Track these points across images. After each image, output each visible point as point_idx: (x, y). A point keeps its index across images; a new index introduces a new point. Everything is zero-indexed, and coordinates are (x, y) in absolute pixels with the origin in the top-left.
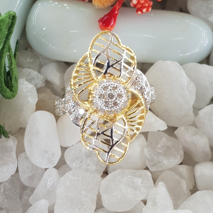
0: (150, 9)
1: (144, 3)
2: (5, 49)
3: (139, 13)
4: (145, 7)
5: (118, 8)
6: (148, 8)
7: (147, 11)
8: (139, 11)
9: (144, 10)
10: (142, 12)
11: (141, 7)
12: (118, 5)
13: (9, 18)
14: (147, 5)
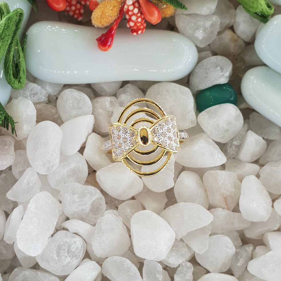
1: (140, 26)
2: (13, 44)
3: (135, 34)
4: (140, 29)
5: (115, 28)
6: (143, 30)
7: (142, 32)
8: (134, 32)
9: (140, 32)
10: (137, 34)
11: (137, 29)
12: (116, 26)
13: (16, 16)
14: (142, 27)
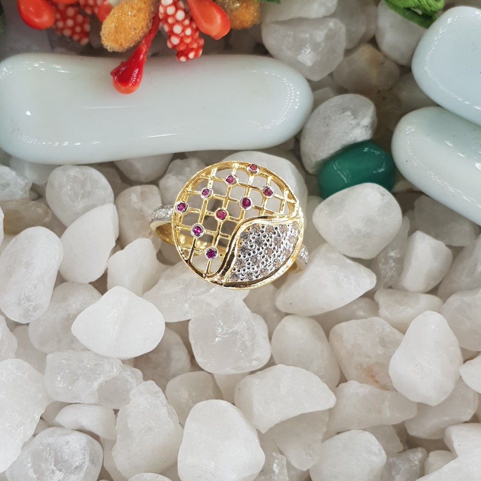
0: (201, 52)
1: (191, 43)
3: (183, 59)
4: (192, 50)
5: (144, 51)
6: (197, 51)
7: (196, 56)
8: (181, 56)
9: (191, 55)
10: (188, 58)
11: (186, 50)
12: (145, 46)
14: (195, 46)
